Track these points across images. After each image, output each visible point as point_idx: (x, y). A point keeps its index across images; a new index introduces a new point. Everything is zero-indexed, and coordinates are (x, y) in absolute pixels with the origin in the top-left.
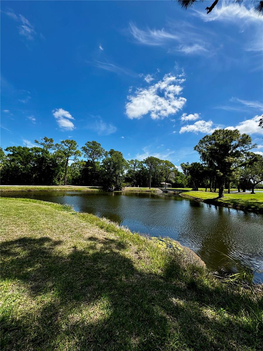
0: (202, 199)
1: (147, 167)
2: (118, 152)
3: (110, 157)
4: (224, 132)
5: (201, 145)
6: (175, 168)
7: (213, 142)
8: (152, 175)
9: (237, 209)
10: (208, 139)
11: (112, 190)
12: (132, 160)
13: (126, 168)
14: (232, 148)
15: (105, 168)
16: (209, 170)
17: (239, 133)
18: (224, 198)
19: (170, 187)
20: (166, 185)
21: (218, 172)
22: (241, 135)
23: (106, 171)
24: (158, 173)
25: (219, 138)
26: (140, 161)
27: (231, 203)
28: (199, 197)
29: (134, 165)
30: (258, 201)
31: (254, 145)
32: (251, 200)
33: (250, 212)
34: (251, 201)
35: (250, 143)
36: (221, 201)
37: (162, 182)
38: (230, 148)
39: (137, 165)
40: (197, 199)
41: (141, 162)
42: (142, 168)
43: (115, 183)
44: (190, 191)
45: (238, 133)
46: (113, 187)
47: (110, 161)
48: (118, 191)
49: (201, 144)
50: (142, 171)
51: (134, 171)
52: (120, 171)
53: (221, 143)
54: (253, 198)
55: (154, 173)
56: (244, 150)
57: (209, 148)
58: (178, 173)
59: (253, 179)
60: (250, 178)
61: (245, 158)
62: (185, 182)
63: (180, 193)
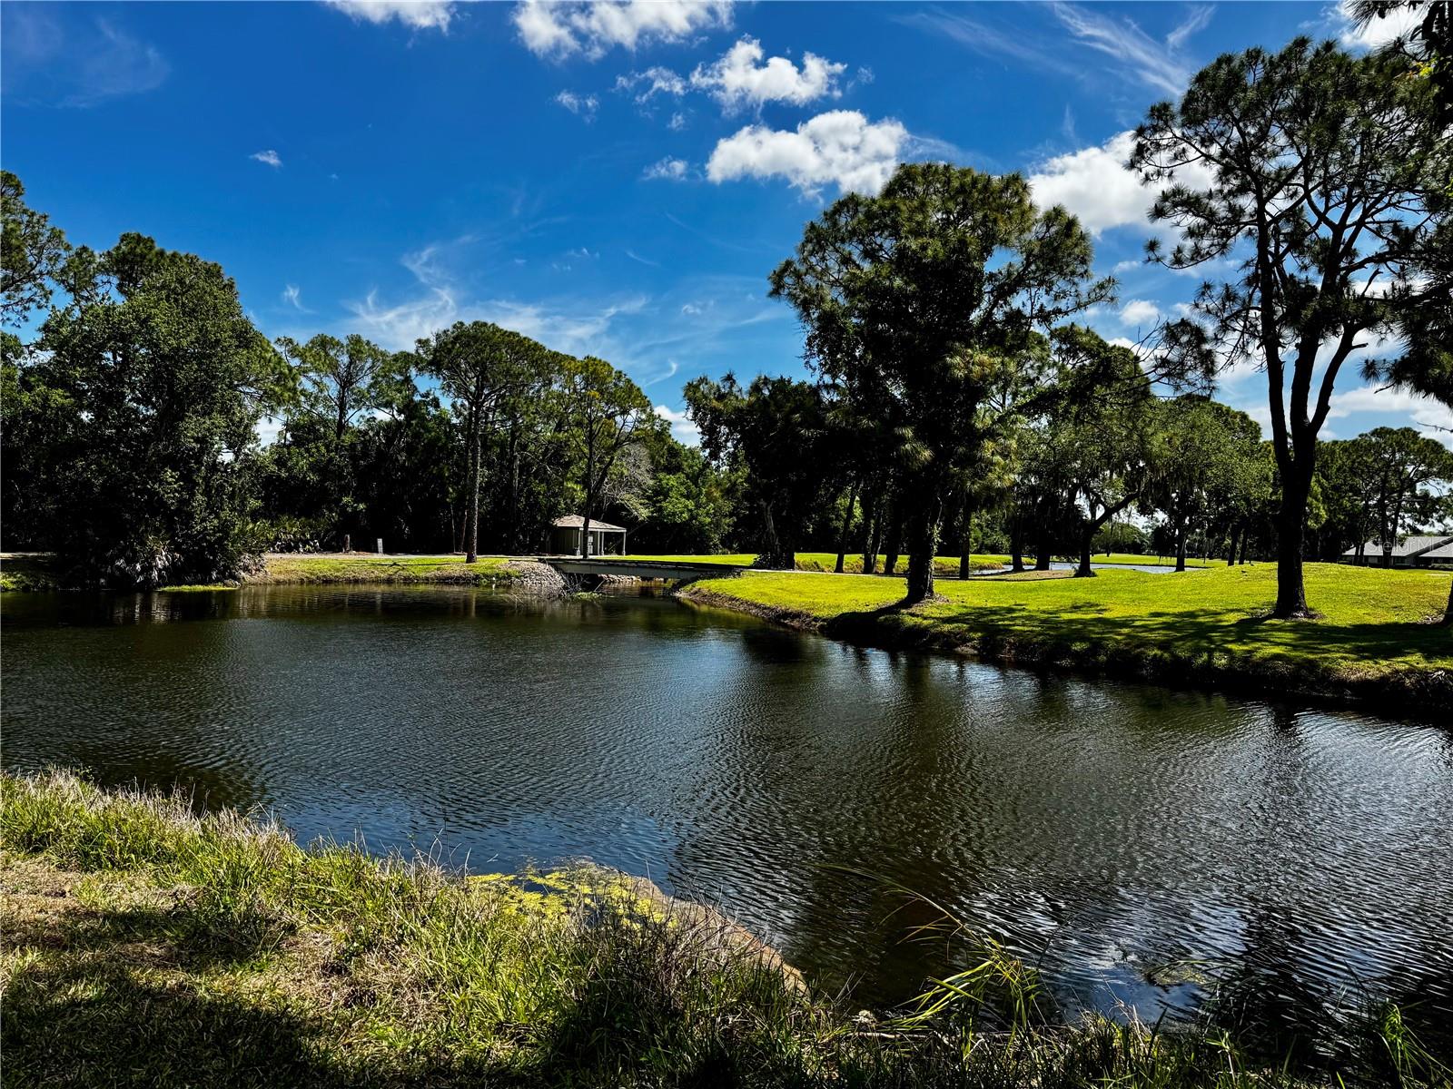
0: (816, 614)
1: (446, 403)
2: (192, 262)
3: (120, 301)
4: (948, 182)
5: (813, 260)
6: (651, 418)
7: (887, 244)
8: (488, 464)
9: (1000, 665)
10: (859, 223)
11: (148, 580)
12: (324, 343)
13: (272, 400)
14: (991, 292)
15: (78, 394)
16: (855, 425)
17: (1028, 203)
18: (938, 603)
19: (619, 553)
20: (586, 532)
21: (903, 440)
22: (1040, 215)
23: (86, 416)
24: (532, 447)
25: (919, 217)
26: (393, 351)
27: (971, 629)
28: (793, 602)
29: (337, 375)
30: (1106, 615)
31: (1101, 286)
32: (1075, 608)
33: (1065, 674)
34: (1074, 616)
35: (1080, 270)
36: (919, 620)
37: (560, 516)
38: (981, 293)
39: (364, 383)
40: (786, 615)
41: (396, 358)
42: (410, 409)
43: (174, 520)
44: (746, 572)
45: (1021, 201)
46: (153, 555)
47: (125, 338)
48: (200, 588)
49: (812, 253)
50: (409, 425)
51: (341, 427)
52: (220, 420)
53: (930, 252)
54: (1082, 596)
55: (502, 445)
56: (1049, 308)
57: (859, 284)
58: (674, 452)
59: (1087, 491)
60: (1076, 487)
61: (1055, 364)
62: (713, 511)
63: (682, 584)
